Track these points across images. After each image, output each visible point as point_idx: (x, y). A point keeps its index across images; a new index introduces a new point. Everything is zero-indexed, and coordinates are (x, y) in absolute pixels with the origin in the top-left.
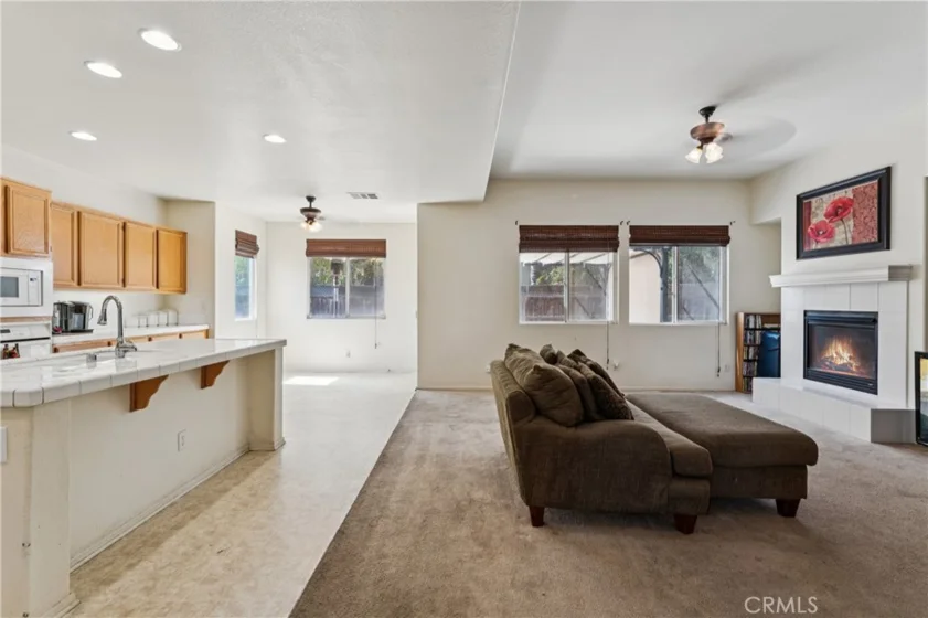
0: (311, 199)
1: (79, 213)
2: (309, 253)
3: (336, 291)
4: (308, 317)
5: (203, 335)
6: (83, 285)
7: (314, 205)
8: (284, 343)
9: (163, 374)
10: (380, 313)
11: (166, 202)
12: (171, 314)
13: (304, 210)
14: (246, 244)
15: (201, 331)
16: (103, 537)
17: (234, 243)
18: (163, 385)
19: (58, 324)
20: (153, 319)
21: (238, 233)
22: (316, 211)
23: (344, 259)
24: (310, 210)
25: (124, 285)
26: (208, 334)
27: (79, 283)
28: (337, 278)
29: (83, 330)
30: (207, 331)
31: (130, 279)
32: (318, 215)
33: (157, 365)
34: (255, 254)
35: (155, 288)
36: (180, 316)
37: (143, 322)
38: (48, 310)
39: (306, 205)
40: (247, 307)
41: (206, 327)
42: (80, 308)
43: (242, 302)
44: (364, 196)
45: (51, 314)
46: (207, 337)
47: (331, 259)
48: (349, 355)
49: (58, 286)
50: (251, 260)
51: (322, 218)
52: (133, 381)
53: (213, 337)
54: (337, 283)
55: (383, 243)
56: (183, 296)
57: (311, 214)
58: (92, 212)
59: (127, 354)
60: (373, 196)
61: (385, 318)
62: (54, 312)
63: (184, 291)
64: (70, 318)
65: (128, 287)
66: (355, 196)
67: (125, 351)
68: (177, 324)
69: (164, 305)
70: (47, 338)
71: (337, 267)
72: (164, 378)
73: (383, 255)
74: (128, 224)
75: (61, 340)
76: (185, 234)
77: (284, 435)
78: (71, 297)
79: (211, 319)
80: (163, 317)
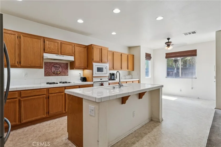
0: (168, 39)
1: (113, 53)
2: (166, 58)
3: (175, 69)
4: (166, 77)
5: (138, 82)
6: (114, 69)
7: (170, 41)
8: (162, 86)
9: (129, 95)
10: (194, 76)
11: (130, 48)
12: (131, 76)
13: (166, 43)
14: (148, 56)
15: (137, 81)
16: (116, 139)
17: (145, 56)
18: (129, 98)
19: (110, 78)
20: (127, 77)
21: (146, 53)
22: (171, 42)
23: (179, 58)
24: (169, 42)
25: (121, 69)
26: (139, 82)
27: (113, 69)
28: (176, 65)
29: (114, 80)
30: (139, 80)
31: (122, 68)
32: (172, 43)
33: (128, 92)
34: (150, 59)
35: (127, 69)
36: (133, 76)
37: (125, 78)
38: (108, 75)
39: (167, 41)
40: (148, 74)
41: (138, 80)
42: (113, 74)
43: (147, 73)
44: (190, 33)
45: (108, 76)
46: (139, 83)
47: (173, 59)
48: (181, 91)
49: (110, 69)
50: (149, 61)
51: (172, 45)
52: (122, 97)
53: (140, 83)
54: (176, 67)
55: (196, 51)
56: (133, 71)
57: (169, 44)
58: (116, 52)
59: (121, 87)
60: (194, 33)
61: (196, 78)
62: (109, 75)
63: (133, 70)
64: (112, 76)
65: (122, 69)
66: (186, 34)
67: (121, 86)
68: (132, 79)
69: (129, 74)
70: (108, 81)
71: (176, 61)
72: (130, 96)
73: (196, 55)
74: (122, 54)
75: (110, 82)
76: (134, 55)
77: (162, 117)
78: (112, 72)
79: (140, 78)
80: (129, 76)
